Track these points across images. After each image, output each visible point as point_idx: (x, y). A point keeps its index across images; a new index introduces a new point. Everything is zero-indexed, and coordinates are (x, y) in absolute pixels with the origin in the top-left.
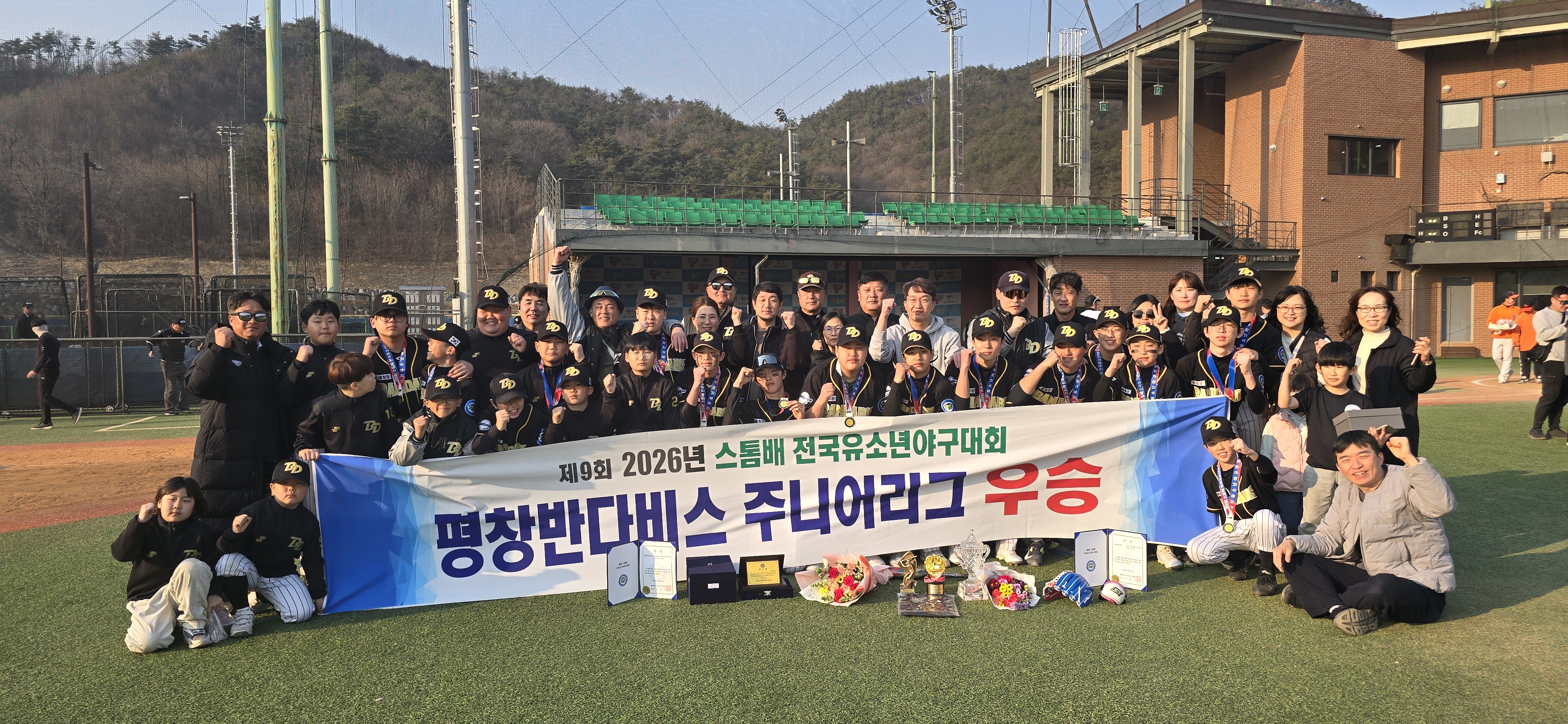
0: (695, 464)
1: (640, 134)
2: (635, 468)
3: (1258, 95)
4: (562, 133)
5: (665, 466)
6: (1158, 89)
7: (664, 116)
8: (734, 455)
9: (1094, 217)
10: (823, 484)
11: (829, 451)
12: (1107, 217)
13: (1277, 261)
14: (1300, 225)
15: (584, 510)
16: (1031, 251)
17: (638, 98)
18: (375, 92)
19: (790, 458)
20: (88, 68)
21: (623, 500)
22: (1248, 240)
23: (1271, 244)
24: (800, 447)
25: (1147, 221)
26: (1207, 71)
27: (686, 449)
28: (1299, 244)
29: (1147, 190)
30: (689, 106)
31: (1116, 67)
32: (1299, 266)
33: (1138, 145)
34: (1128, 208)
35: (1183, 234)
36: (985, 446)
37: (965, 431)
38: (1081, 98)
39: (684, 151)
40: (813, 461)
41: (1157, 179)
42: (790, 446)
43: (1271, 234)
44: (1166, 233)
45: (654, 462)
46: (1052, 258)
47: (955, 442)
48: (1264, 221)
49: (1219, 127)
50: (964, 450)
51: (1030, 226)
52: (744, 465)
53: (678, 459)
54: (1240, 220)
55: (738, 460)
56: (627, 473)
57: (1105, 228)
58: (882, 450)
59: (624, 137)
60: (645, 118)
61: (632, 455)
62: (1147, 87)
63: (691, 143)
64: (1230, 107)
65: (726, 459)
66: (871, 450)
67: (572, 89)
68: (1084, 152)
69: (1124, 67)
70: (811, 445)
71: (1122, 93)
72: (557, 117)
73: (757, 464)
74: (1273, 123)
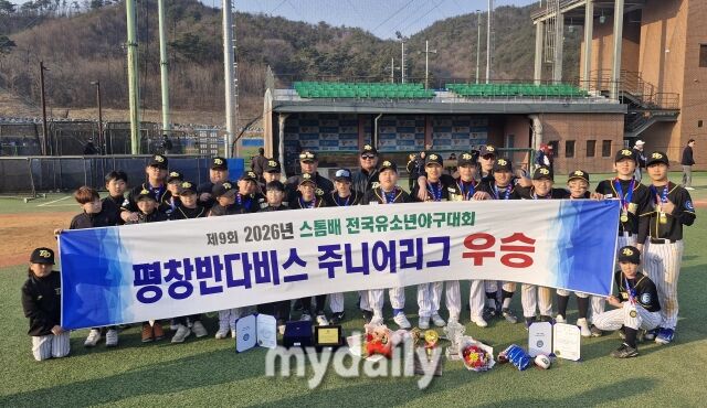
0: (288, 234)
1: (328, 46)
2: (252, 237)
3: (660, 23)
4: (289, 45)
5: (270, 235)
6: (602, 19)
7: (340, 36)
8: (310, 228)
9: (562, 91)
10: (365, 246)
11: (368, 226)
12: (571, 91)
13: (667, 116)
14: (681, 96)
15: (222, 261)
16: (526, 110)
17: (328, 26)
18: (198, 25)
19: (344, 230)
20: (64, 15)
21: (245, 256)
22: (651, 103)
23: (664, 106)
24: (350, 224)
25: (593, 93)
26: (630, 9)
27: (282, 225)
28: (680, 106)
29: (594, 75)
30: (353, 30)
31: (579, 7)
32: (679, 118)
33: (590, 50)
34: (583, 87)
35: (614, 100)
36: (462, 222)
37: (450, 214)
38: (559, 24)
39: (350, 54)
40: (358, 232)
41: (600, 70)
42: (344, 223)
43: (664, 101)
44: (604, 100)
45: (263, 233)
46: (537, 114)
47: (443, 220)
48: (660, 93)
49: (637, 40)
50: (449, 224)
51: (526, 96)
52: (317, 235)
53: (277, 231)
54: (647, 92)
55: (313, 232)
56: (247, 240)
57: (568, 97)
58: (399, 225)
59: (319, 47)
60: (330, 37)
61: (250, 229)
62: (596, 18)
63: (354, 49)
64: (644, 29)
65: (306, 231)
66: (393, 225)
67: (295, 23)
68: (559, 54)
69: (584, 7)
70: (357, 223)
71: (582, 22)
72: (287, 37)
73: (325, 235)
74: (668, 38)
